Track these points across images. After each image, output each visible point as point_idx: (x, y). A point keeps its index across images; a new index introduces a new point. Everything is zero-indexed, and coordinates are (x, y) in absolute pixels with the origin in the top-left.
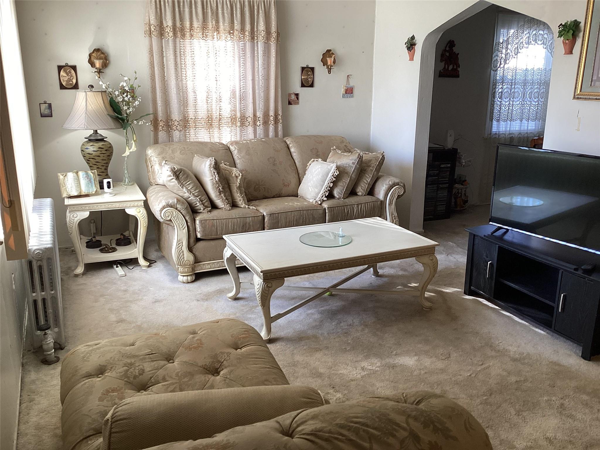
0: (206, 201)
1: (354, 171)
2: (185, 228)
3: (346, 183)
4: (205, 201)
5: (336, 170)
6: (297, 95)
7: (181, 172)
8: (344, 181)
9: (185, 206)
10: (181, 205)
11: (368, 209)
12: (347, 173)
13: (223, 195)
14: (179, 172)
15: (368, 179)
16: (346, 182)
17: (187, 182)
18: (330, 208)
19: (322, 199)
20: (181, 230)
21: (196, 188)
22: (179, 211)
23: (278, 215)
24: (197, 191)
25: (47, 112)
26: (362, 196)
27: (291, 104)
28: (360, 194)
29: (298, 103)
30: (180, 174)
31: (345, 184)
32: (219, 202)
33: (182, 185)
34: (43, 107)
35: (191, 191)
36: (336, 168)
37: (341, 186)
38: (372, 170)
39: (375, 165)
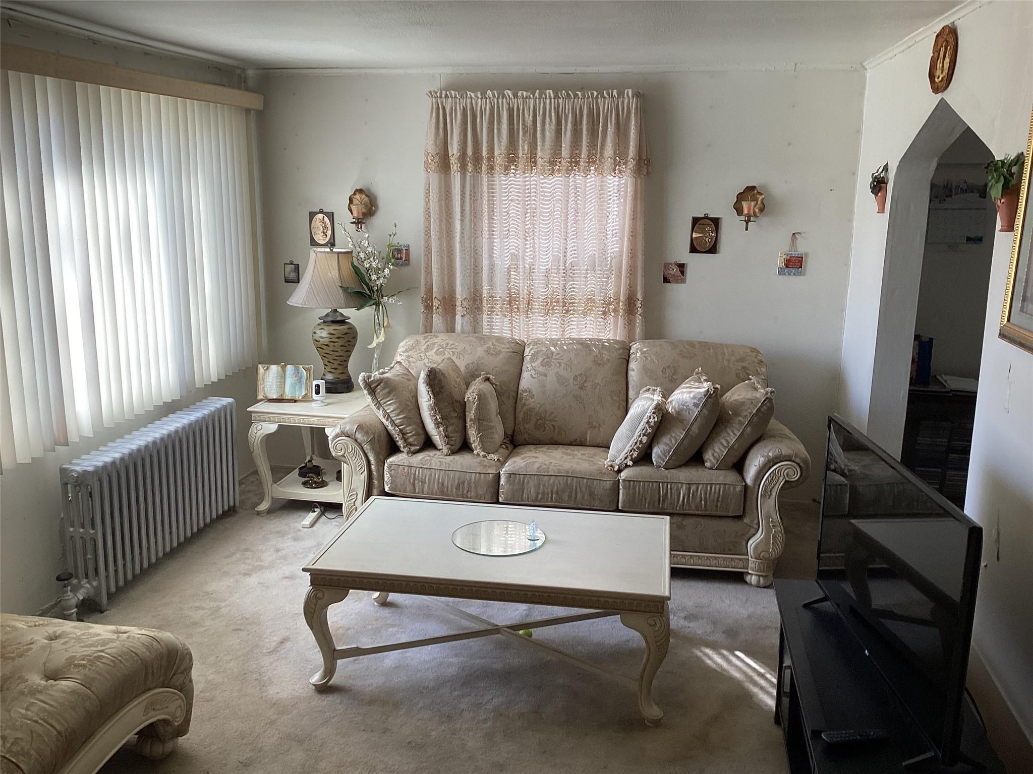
0: (413, 436)
1: (696, 419)
2: (364, 473)
3: (676, 440)
4: (410, 434)
5: (654, 413)
6: (682, 267)
7: (379, 385)
9: (368, 437)
10: (363, 436)
11: (712, 497)
12: (682, 421)
13: (441, 429)
14: (377, 383)
15: (729, 439)
16: (678, 438)
17: (387, 400)
18: (627, 482)
19: (625, 462)
20: (356, 473)
21: (401, 412)
22: (360, 445)
23: (524, 478)
24: (400, 417)
25: (293, 275)
26: (711, 469)
27: (669, 282)
28: (708, 464)
29: (683, 281)
30: (377, 386)
31: (674, 443)
32: (437, 439)
33: (379, 405)
34: (289, 268)
35: (391, 416)
36: (654, 410)
37: (666, 444)
38: (741, 423)
39: (750, 413)
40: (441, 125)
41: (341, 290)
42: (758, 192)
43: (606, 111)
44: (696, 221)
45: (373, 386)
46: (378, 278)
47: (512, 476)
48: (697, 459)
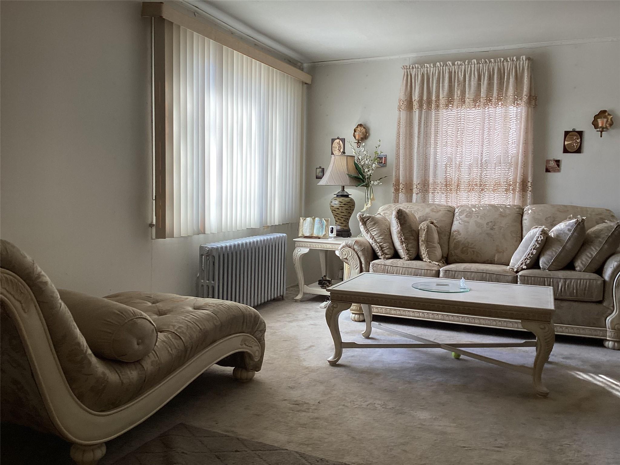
0: (387, 249)
1: (569, 239)
2: (358, 269)
3: (556, 253)
4: (385, 248)
5: (541, 234)
6: (558, 162)
8: (554, 249)
9: (361, 248)
10: (358, 247)
11: (581, 287)
12: (559, 241)
13: (404, 245)
14: (367, 218)
15: (592, 252)
16: (557, 251)
17: (373, 228)
19: (521, 266)
20: (354, 269)
21: (380, 235)
22: (356, 252)
24: (380, 238)
25: (320, 174)
26: (580, 271)
27: (550, 172)
28: (578, 269)
29: (559, 171)
30: (367, 220)
31: (554, 254)
32: (402, 252)
33: (368, 231)
34: (319, 170)
35: (375, 237)
36: (541, 233)
37: (549, 255)
38: (600, 242)
39: (607, 236)
40: (409, 84)
41: (347, 176)
42: (609, 114)
43: (509, 69)
44: (567, 133)
45: (365, 220)
46: (368, 171)
47: (447, 271)
48: (570, 266)
